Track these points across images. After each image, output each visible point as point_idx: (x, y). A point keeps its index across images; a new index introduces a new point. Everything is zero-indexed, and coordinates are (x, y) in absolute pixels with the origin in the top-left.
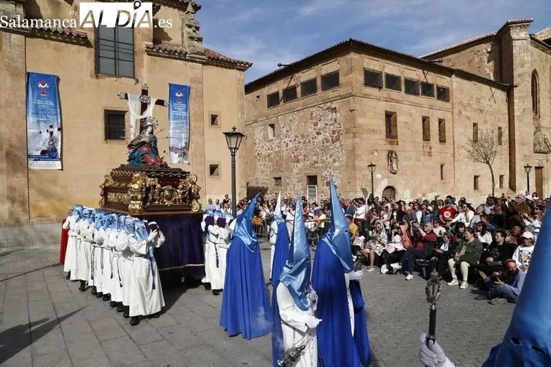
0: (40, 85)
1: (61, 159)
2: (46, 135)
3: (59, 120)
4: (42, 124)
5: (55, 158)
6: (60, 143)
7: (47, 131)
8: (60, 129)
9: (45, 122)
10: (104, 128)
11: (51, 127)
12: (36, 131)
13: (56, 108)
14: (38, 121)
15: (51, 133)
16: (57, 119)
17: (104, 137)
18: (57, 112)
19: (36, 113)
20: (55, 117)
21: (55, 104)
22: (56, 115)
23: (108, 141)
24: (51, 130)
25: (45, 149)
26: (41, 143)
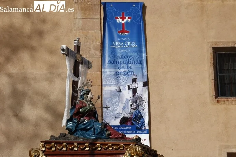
0: (119, 20)
1: (149, 132)
2: (127, 94)
3: (145, 71)
4: (122, 77)
5: (140, 129)
6: (146, 105)
7: (129, 88)
8: (146, 84)
9: (125, 74)
10: (212, 77)
11: (134, 81)
12: (114, 88)
13: (140, 52)
14: (117, 74)
15: (135, 91)
16: (142, 69)
17: (213, 93)
18: (141, 57)
19: (114, 62)
20: (139, 66)
21: (140, 46)
22: (141, 62)
23: (221, 99)
24: (134, 85)
25: (127, 115)
26: (121, 106)
